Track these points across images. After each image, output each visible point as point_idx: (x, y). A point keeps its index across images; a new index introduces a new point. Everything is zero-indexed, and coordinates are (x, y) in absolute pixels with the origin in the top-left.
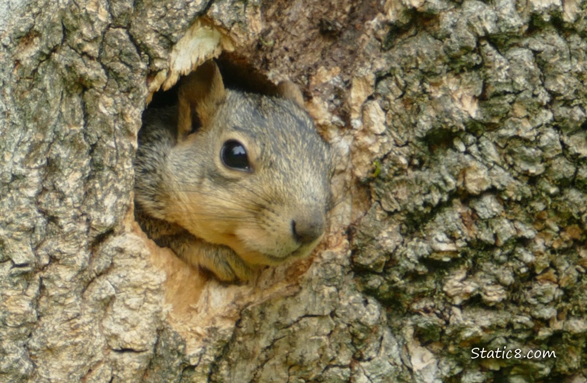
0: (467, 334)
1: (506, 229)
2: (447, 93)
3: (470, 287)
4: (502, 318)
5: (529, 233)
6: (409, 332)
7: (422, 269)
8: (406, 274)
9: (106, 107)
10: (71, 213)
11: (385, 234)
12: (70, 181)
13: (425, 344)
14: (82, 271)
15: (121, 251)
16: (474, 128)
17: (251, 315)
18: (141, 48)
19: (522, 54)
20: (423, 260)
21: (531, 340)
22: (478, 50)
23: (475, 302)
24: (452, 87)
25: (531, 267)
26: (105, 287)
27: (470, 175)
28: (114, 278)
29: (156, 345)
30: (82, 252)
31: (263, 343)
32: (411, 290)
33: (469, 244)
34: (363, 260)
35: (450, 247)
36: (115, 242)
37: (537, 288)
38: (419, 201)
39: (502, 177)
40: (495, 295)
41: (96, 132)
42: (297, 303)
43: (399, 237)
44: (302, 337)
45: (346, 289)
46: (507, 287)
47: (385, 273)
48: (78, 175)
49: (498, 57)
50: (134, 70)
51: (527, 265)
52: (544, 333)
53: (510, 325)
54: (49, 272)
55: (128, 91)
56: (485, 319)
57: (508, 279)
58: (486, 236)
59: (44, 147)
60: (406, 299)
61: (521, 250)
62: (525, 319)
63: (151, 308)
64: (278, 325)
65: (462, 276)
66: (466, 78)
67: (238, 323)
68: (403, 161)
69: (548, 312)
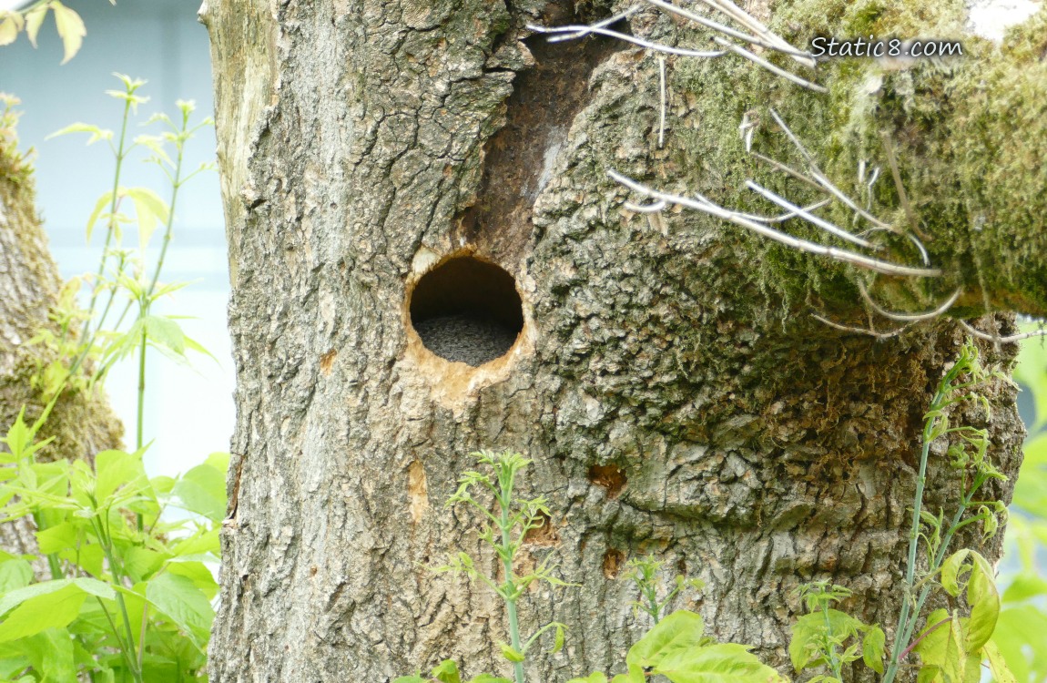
0: (604, 390)
1: (607, 334)
2: (557, 266)
3: (599, 365)
4: (623, 379)
5: (621, 334)
6: (581, 392)
7: (576, 359)
8: (569, 363)
9: (381, 295)
10: (374, 352)
11: (550, 343)
12: (371, 336)
13: (595, 397)
14: (382, 381)
15: (400, 369)
16: (575, 283)
17: (485, 394)
18: (392, 264)
19: (587, 243)
20: (574, 354)
21: (645, 389)
22: (565, 243)
23: (604, 373)
24: (559, 264)
25: (629, 352)
26: (396, 388)
27: (579, 308)
28: (400, 383)
29: (432, 415)
30: (382, 372)
31: (502, 406)
32: (576, 370)
33: (592, 343)
34: (544, 358)
35: (583, 346)
36: (397, 365)
37: (638, 361)
38: (561, 324)
39: (596, 307)
40: (613, 368)
41: (379, 309)
42: (512, 384)
43: (557, 344)
44: (521, 401)
45: (540, 373)
46: (619, 363)
47: (557, 363)
48: (374, 332)
49: (576, 245)
50: (391, 275)
51: (626, 350)
52: (651, 384)
53: (630, 383)
54: (368, 384)
55: (390, 286)
56: (613, 381)
57: (617, 359)
58: (597, 338)
59: (357, 320)
60: (576, 375)
61: (622, 343)
62: (635, 379)
63: (421, 396)
64: (505, 396)
65: (597, 359)
66: (564, 258)
67: (479, 398)
68: (547, 304)
69: (647, 374)
